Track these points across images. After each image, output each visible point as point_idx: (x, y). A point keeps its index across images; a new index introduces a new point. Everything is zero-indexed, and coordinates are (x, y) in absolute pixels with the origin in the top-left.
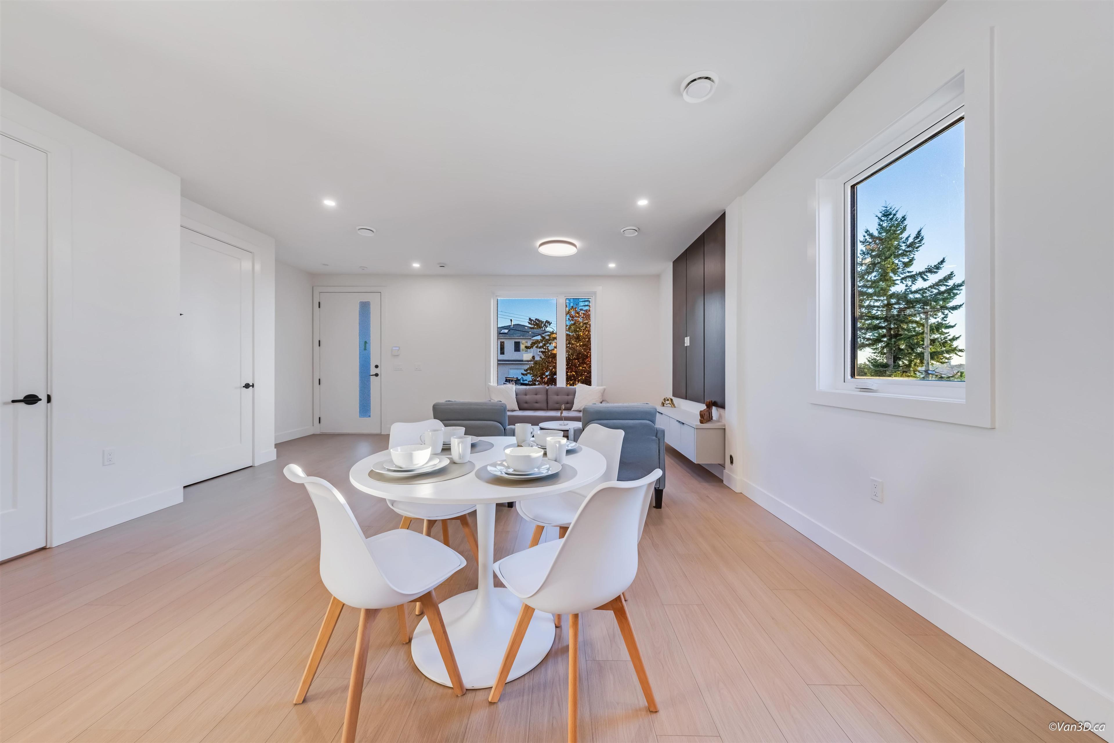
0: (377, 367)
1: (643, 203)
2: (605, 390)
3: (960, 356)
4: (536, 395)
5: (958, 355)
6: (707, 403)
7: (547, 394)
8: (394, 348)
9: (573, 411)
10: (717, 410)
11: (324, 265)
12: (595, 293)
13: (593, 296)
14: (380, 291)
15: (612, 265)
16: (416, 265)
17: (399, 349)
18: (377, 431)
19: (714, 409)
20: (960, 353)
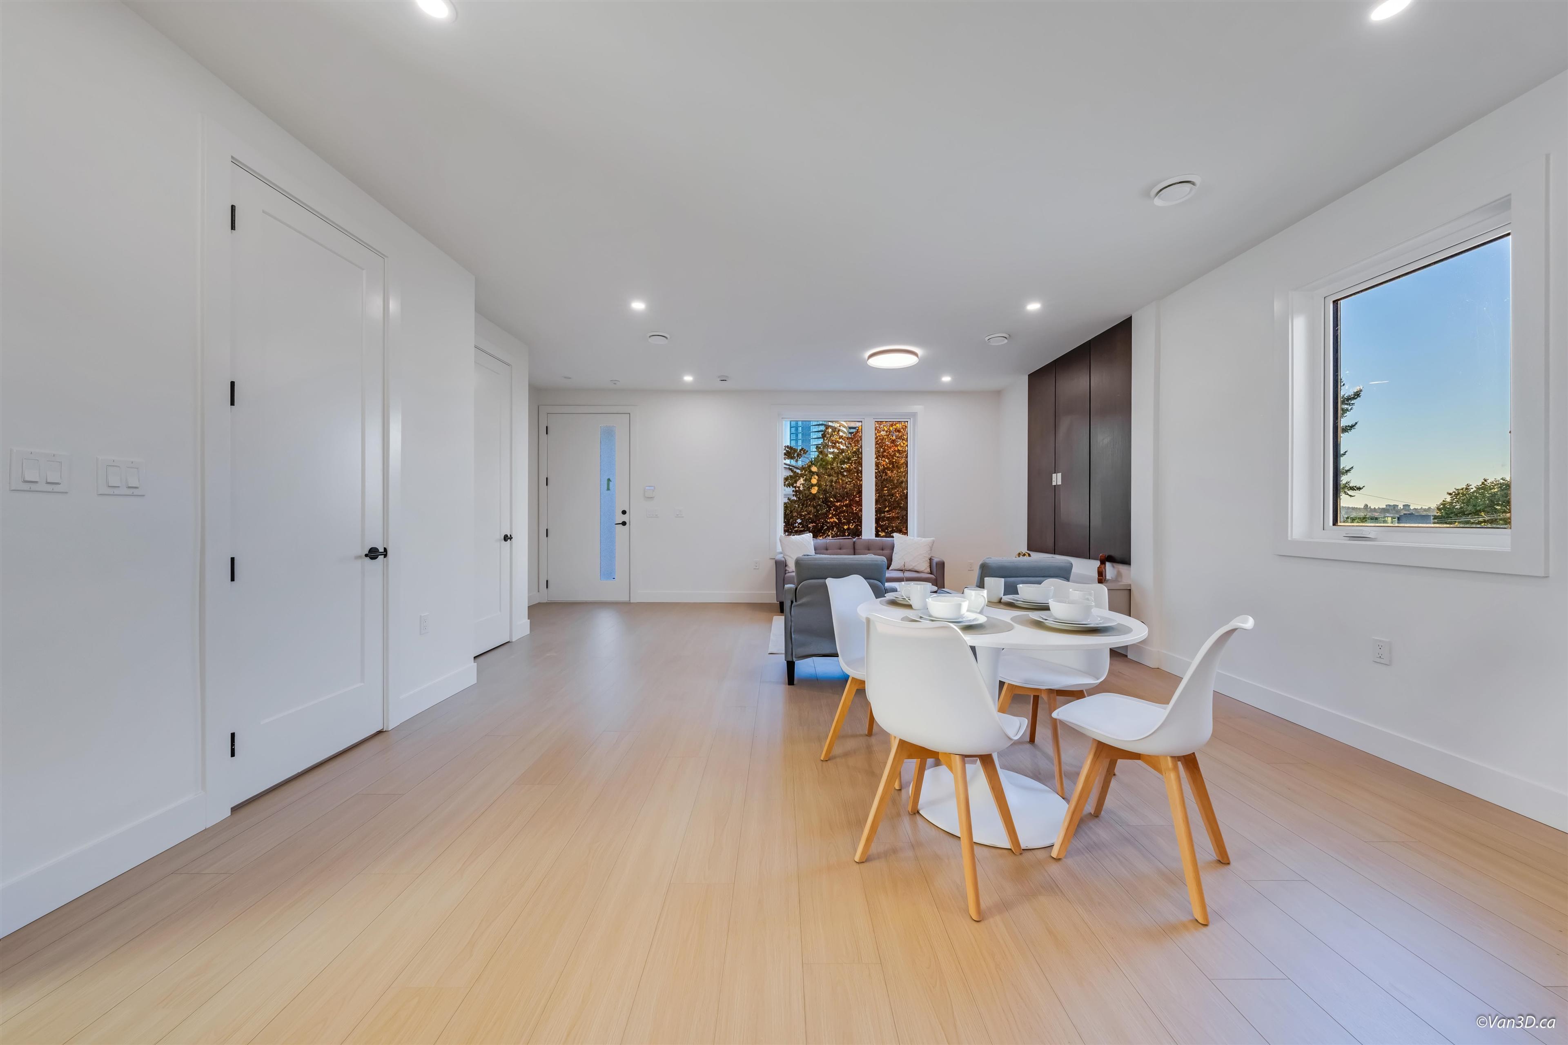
0: (624, 512)
1: (1034, 307)
2: (933, 542)
3: (1351, 496)
4: (840, 549)
5: (1348, 494)
6: (1102, 558)
7: (854, 548)
8: (647, 488)
9: (892, 570)
10: (1113, 567)
11: (565, 378)
12: (914, 415)
13: (912, 419)
14: (629, 412)
15: (946, 379)
16: (688, 378)
17: (655, 488)
18: (627, 599)
19: (1108, 565)
20: (1350, 492)
